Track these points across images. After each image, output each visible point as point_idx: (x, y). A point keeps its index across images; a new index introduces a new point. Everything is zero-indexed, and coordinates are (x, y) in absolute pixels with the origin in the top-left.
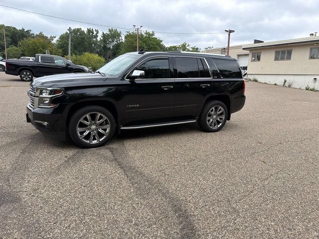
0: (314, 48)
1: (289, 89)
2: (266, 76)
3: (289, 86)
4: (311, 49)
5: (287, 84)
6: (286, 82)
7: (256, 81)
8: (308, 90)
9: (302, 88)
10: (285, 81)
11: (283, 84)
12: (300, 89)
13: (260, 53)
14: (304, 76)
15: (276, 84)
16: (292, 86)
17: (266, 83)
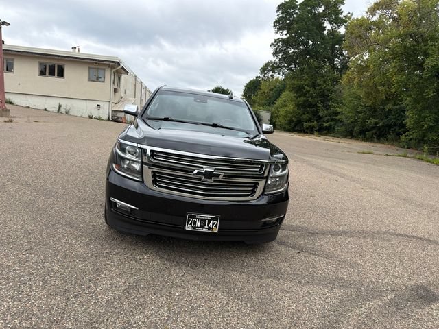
0: (93, 68)
1: (67, 116)
2: (28, 97)
3: (67, 113)
4: (89, 68)
5: (62, 110)
6: (62, 108)
7: (11, 103)
8: (91, 118)
9: (84, 116)
10: (60, 106)
11: (57, 109)
12: (82, 116)
13: (13, 60)
14: (85, 101)
15: (46, 110)
16: (71, 113)
17: (29, 107)
